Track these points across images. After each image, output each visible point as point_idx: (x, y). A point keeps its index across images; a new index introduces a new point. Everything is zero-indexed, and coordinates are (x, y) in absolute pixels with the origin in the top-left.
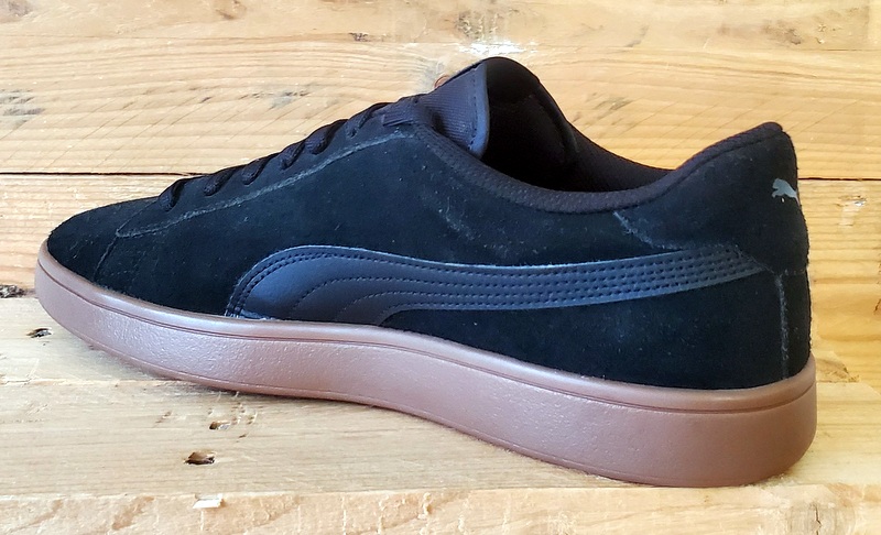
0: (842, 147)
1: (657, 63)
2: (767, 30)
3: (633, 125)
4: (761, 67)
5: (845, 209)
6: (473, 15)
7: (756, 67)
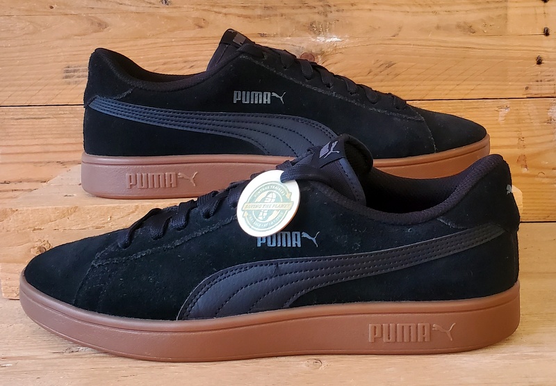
0: (498, 83)
1: (407, 44)
2: (459, 26)
3: (397, 75)
4: (456, 45)
5: (500, 113)
6: (317, 23)
7: (454, 45)
